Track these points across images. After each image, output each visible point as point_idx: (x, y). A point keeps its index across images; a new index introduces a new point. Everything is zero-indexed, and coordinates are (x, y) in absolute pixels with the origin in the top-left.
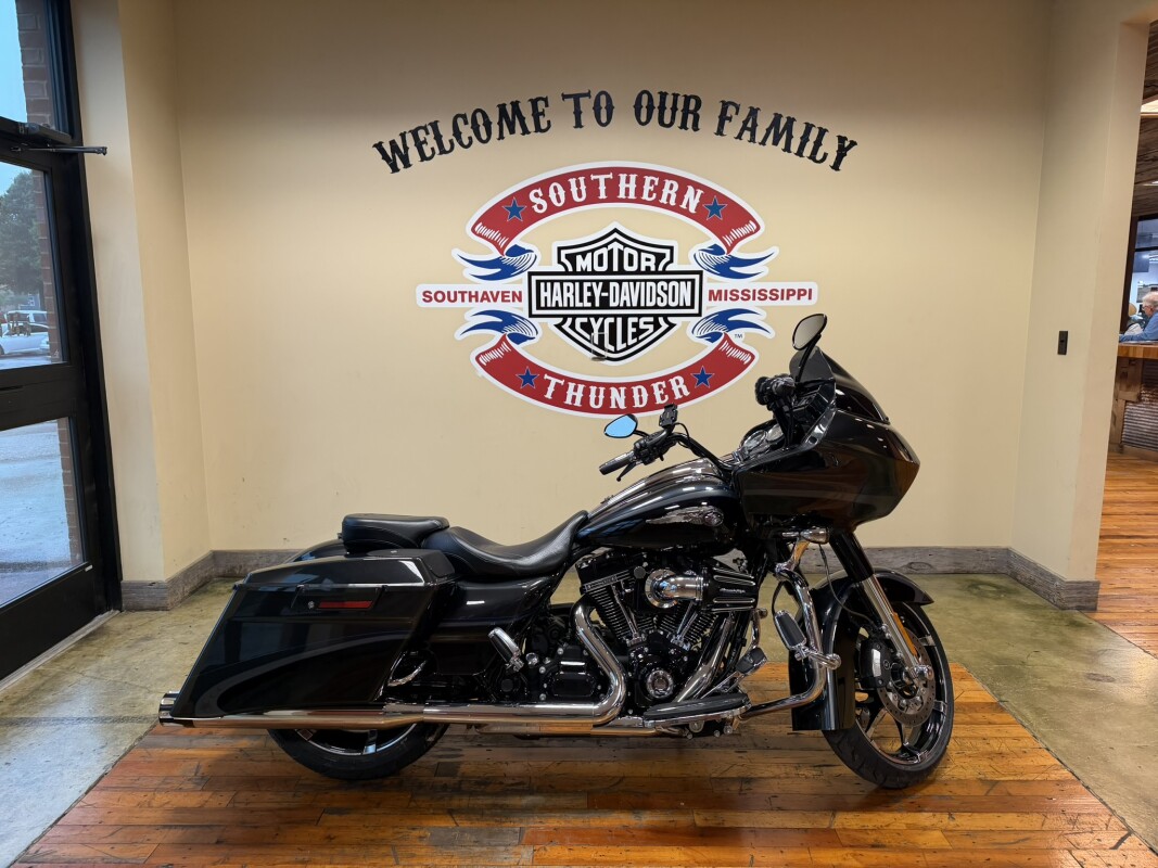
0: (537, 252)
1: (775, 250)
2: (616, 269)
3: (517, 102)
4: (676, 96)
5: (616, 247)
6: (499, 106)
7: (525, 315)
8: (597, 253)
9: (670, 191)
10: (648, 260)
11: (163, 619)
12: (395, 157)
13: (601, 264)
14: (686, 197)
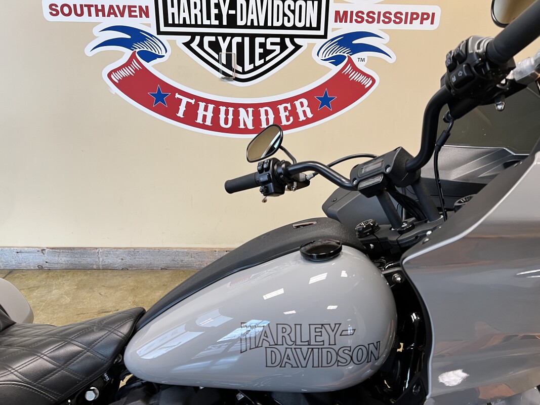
7: (153, 32)
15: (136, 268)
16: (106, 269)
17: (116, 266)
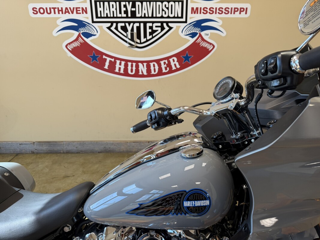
15: (84, 152)
16: (68, 152)
17: (74, 151)
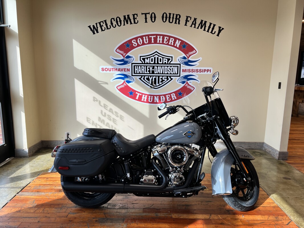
0: (134, 57)
1: (201, 58)
2: (156, 63)
3: (129, 15)
4: (174, 14)
5: (156, 56)
6: (124, 16)
7: (131, 75)
8: (151, 58)
9: (172, 41)
10: (165, 60)
11: (26, 160)
12: (94, 30)
13: (152, 61)
14: (176, 43)
